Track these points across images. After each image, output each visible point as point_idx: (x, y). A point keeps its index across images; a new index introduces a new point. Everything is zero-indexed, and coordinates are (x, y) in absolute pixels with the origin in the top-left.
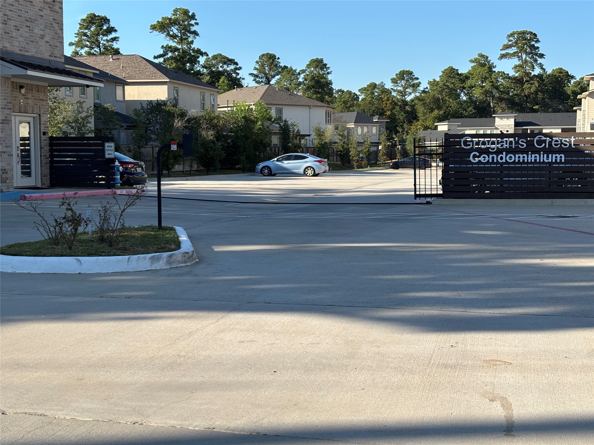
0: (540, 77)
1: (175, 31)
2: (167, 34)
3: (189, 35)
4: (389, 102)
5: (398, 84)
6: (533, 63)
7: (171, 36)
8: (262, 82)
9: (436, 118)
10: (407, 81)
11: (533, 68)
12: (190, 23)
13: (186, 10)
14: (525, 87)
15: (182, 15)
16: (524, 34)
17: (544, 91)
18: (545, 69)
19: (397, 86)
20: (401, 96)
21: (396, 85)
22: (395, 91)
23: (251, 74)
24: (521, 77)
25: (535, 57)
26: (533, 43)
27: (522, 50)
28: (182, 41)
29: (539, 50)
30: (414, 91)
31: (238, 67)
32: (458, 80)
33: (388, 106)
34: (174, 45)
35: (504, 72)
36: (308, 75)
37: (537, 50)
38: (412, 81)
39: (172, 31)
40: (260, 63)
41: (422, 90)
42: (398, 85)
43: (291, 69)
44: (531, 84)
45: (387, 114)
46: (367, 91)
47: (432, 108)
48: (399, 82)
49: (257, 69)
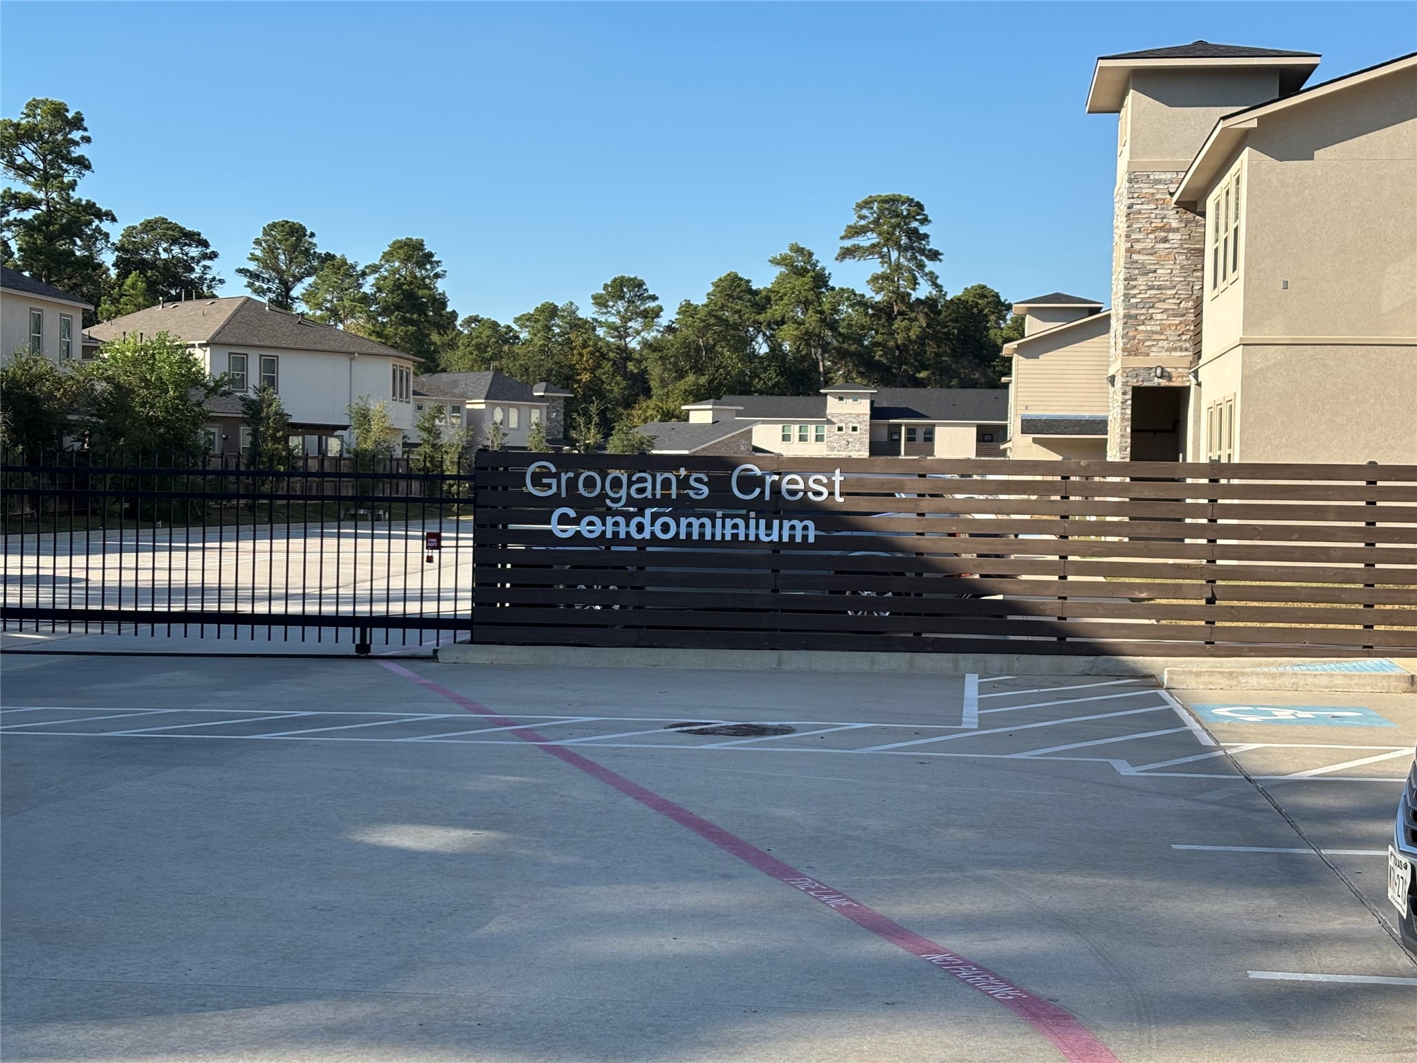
0: (930, 304)
1: (30, 157)
2: (7, 161)
3: (65, 166)
4: (589, 349)
5: (610, 310)
6: (914, 270)
7: (18, 168)
8: (269, 290)
10: (631, 302)
11: (914, 283)
12: (69, 136)
13: (60, 104)
14: (896, 326)
15: (49, 118)
16: (894, 203)
17: (940, 338)
18: (941, 286)
19: (606, 313)
20: (616, 337)
21: (605, 311)
22: (601, 324)
23: (240, 271)
24: (888, 303)
25: (919, 257)
26: (915, 224)
27: (889, 239)
28: (45, 180)
29: (928, 242)
30: (647, 327)
31: (208, 251)
32: (748, 304)
33: (585, 359)
34: (24, 191)
35: (853, 290)
36: (385, 278)
37: (924, 242)
38: (642, 304)
39: (22, 155)
40: (264, 245)
41: (666, 325)
42: (610, 312)
43: (344, 262)
44: (911, 320)
45: (582, 379)
46: (535, 322)
47: (682, 370)
48: (611, 304)
49: (257, 260)
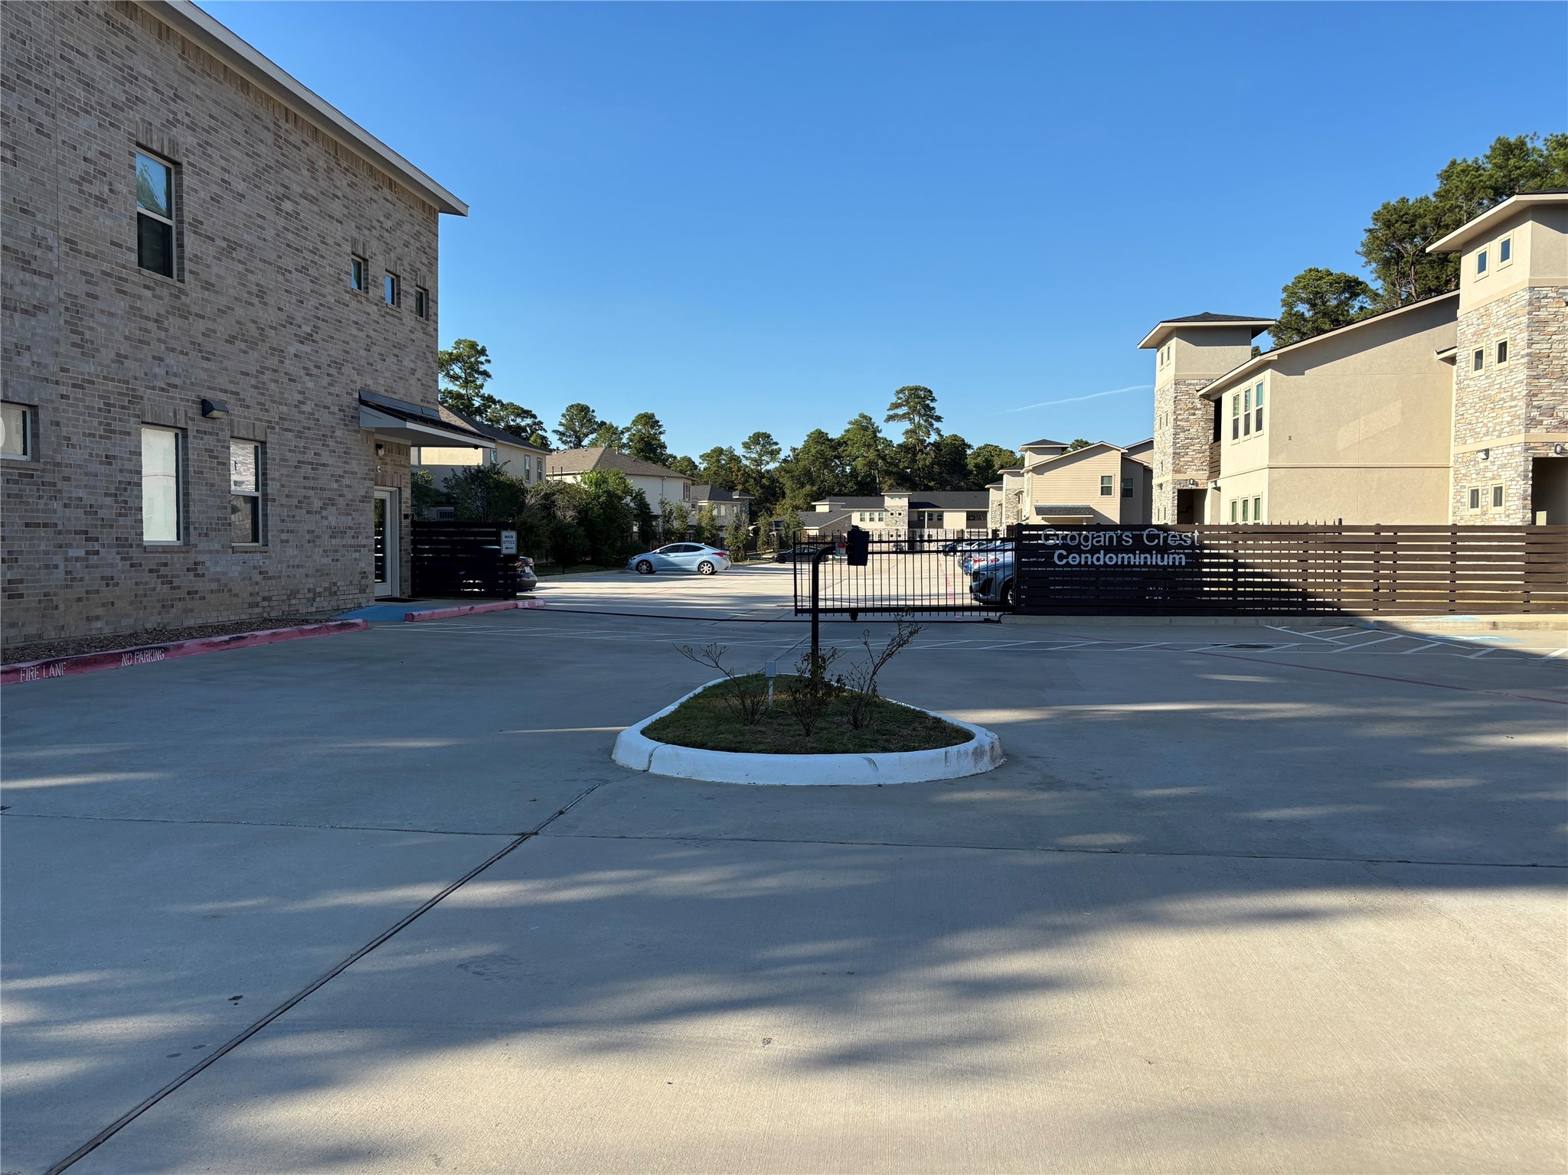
0: (936, 445)
1: (458, 371)
3: (476, 376)
4: (741, 472)
5: (752, 450)
6: (928, 427)
7: (452, 377)
8: (571, 441)
9: (808, 496)
10: (764, 446)
11: (929, 435)
12: (479, 359)
13: (474, 342)
14: (918, 457)
15: (467, 349)
16: (916, 391)
17: (941, 464)
18: (942, 435)
20: (756, 465)
21: (749, 451)
22: (747, 458)
23: (554, 431)
24: (914, 445)
25: (930, 420)
26: (928, 402)
27: (914, 410)
28: (466, 383)
29: (935, 411)
30: (773, 459)
31: (537, 421)
32: (828, 446)
33: (739, 477)
34: (455, 390)
35: (891, 439)
36: (634, 435)
37: (933, 412)
38: (770, 447)
39: (454, 370)
40: (567, 417)
41: (783, 458)
42: (752, 452)
43: (611, 426)
44: (926, 454)
46: (710, 458)
47: (803, 483)
48: (753, 447)
49: (563, 425)
